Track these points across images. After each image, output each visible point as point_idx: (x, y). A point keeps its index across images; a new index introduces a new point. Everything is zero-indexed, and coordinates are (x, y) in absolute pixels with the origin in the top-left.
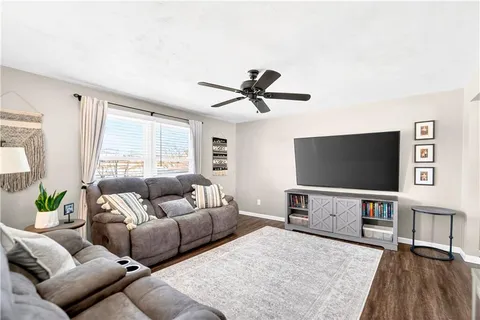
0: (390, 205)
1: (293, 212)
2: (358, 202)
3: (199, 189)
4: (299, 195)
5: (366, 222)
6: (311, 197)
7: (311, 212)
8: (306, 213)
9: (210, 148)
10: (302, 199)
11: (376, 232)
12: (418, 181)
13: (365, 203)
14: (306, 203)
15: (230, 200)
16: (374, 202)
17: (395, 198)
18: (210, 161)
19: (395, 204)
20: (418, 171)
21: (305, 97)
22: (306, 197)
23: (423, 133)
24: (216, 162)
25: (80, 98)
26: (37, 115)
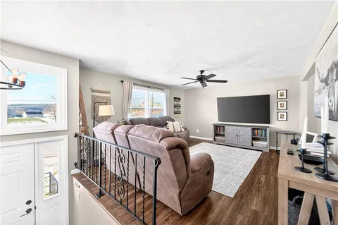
0: (266, 130)
1: (216, 135)
2: (250, 129)
3: (170, 123)
4: (220, 127)
5: (254, 139)
6: (226, 127)
7: (226, 135)
8: (223, 135)
9: (173, 102)
10: (222, 128)
11: (258, 144)
12: (279, 119)
13: (254, 129)
14: (224, 130)
15: (185, 129)
16: (258, 129)
17: (268, 127)
18: (173, 110)
19: (268, 129)
20: (279, 114)
21: (226, 82)
22: (224, 127)
23: (281, 95)
24: (176, 110)
25: (122, 82)
26: (108, 90)
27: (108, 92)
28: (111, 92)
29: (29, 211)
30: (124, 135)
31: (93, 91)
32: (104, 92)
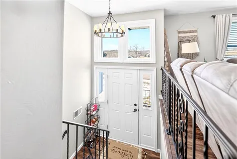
27: (196, 31)
28: (198, 31)
29: (135, 110)
30: (190, 74)
31: (179, 32)
32: (190, 32)
